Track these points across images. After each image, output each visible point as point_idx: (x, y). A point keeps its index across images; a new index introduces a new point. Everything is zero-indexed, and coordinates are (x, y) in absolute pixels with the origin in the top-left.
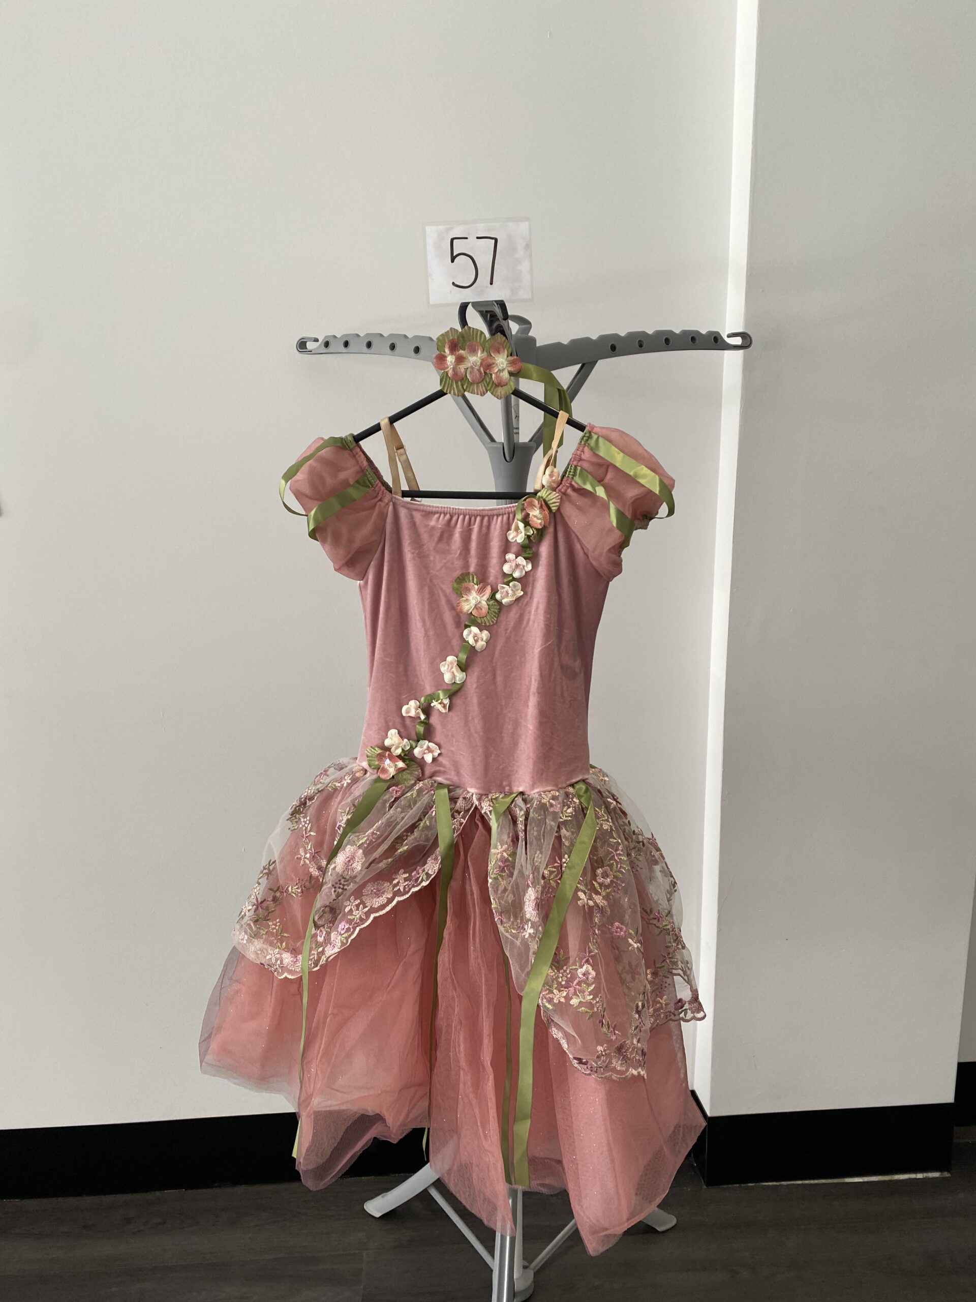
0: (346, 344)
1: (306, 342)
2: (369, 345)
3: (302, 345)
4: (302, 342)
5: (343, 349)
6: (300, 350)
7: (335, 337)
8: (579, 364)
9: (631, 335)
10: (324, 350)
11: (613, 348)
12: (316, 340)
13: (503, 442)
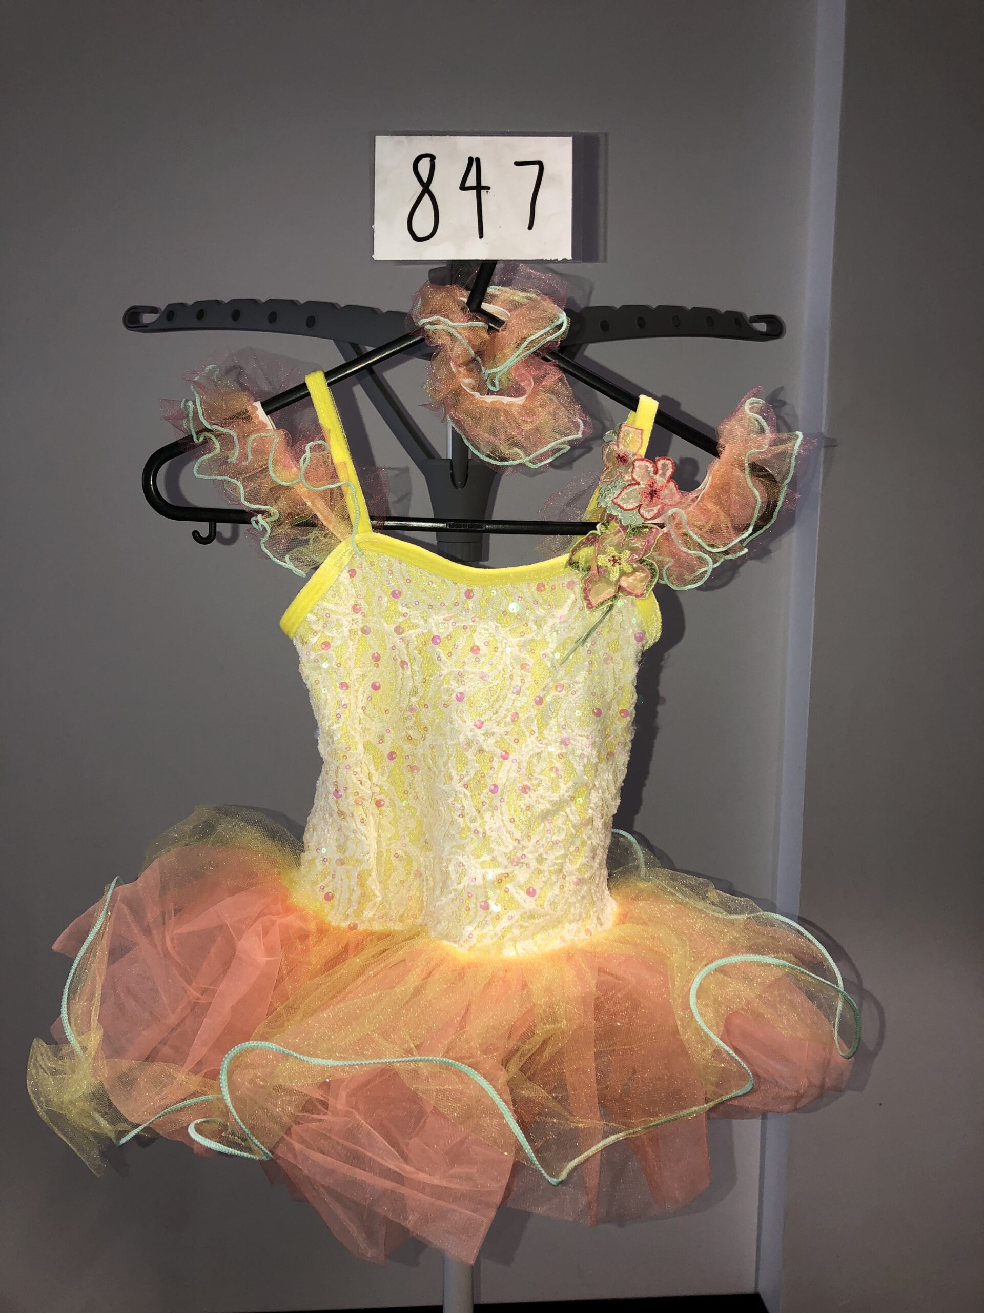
1: (139, 313)
2: (236, 316)
4: (133, 312)
5: (195, 322)
6: (131, 326)
7: (182, 305)
10: (167, 325)
11: (605, 327)
13: (450, 457)
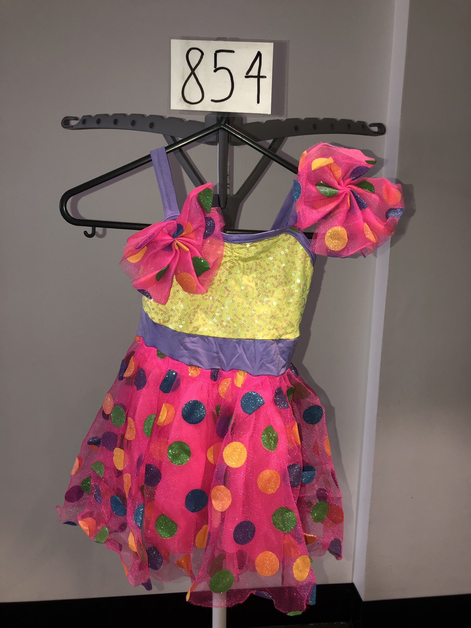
0: (99, 121)
1: (69, 120)
2: (116, 122)
3: (66, 123)
4: (66, 119)
5: (96, 125)
6: (64, 126)
8: (272, 139)
9: (308, 120)
10: (82, 126)
11: (296, 128)
12: (76, 119)
